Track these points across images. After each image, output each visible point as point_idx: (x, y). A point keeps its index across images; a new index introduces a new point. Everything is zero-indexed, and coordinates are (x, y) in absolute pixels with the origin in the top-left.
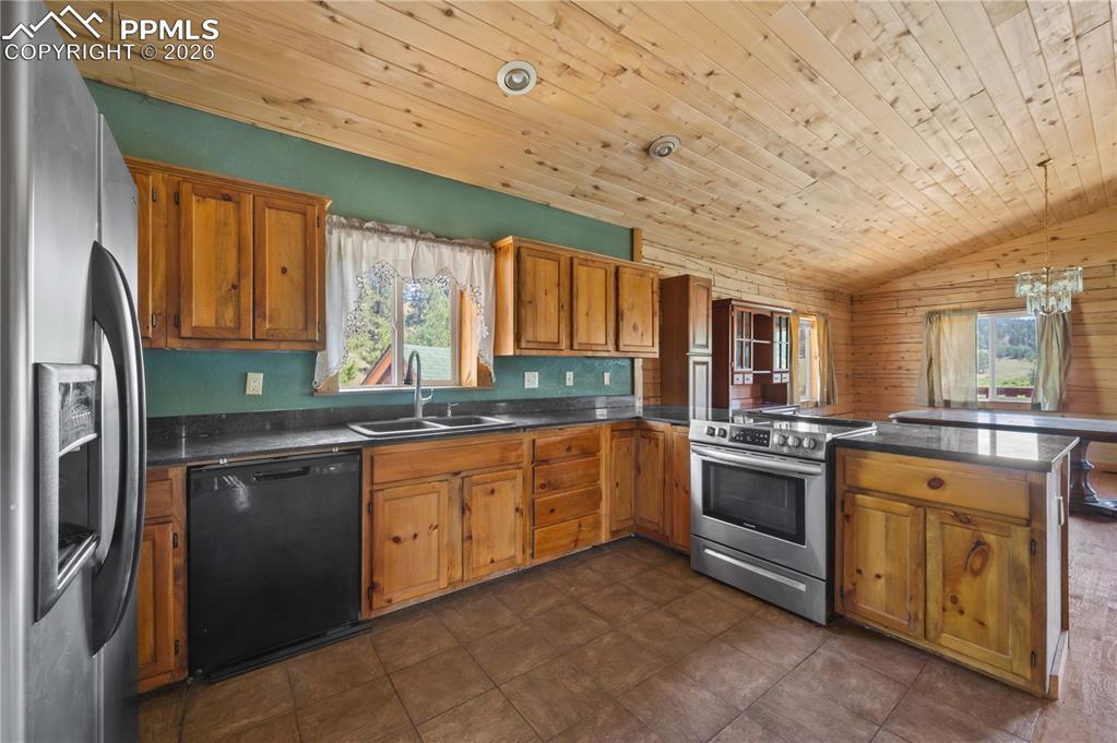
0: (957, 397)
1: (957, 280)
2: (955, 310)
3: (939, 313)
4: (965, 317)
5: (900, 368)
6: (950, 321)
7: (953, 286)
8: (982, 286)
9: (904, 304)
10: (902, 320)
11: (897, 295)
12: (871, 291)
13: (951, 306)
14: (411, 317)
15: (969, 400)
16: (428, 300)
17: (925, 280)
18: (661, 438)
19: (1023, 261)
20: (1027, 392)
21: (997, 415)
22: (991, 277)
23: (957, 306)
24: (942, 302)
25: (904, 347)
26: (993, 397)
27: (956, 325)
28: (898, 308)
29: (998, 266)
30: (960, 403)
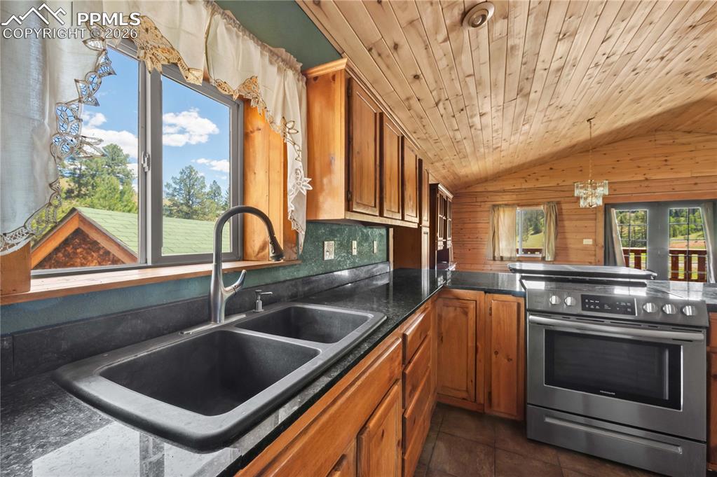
0: (506, 254)
1: (507, 188)
2: (506, 205)
3: (499, 206)
4: (511, 209)
5: (477, 238)
6: (504, 211)
7: (504, 191)
8: (520, 191)
9: (479, 200)
10: (479, 209)
11: (475, 195)
12: (464, 191)
13: (504, 202)
14: (70, 192)
15: (512, 256)
16: (93, 176)
17: (491, 187)
18: (472, 306)
19: (537, 180)
20: (540, 251)
21: (523, 264)
22: (523, 187)
23: (506, 202)
24: (500, 200)
25: (480, 226)
26: (521, 254)
27: (507, 213)
28: (476, 202)
29: (526, 181)
30: (508, 258)
